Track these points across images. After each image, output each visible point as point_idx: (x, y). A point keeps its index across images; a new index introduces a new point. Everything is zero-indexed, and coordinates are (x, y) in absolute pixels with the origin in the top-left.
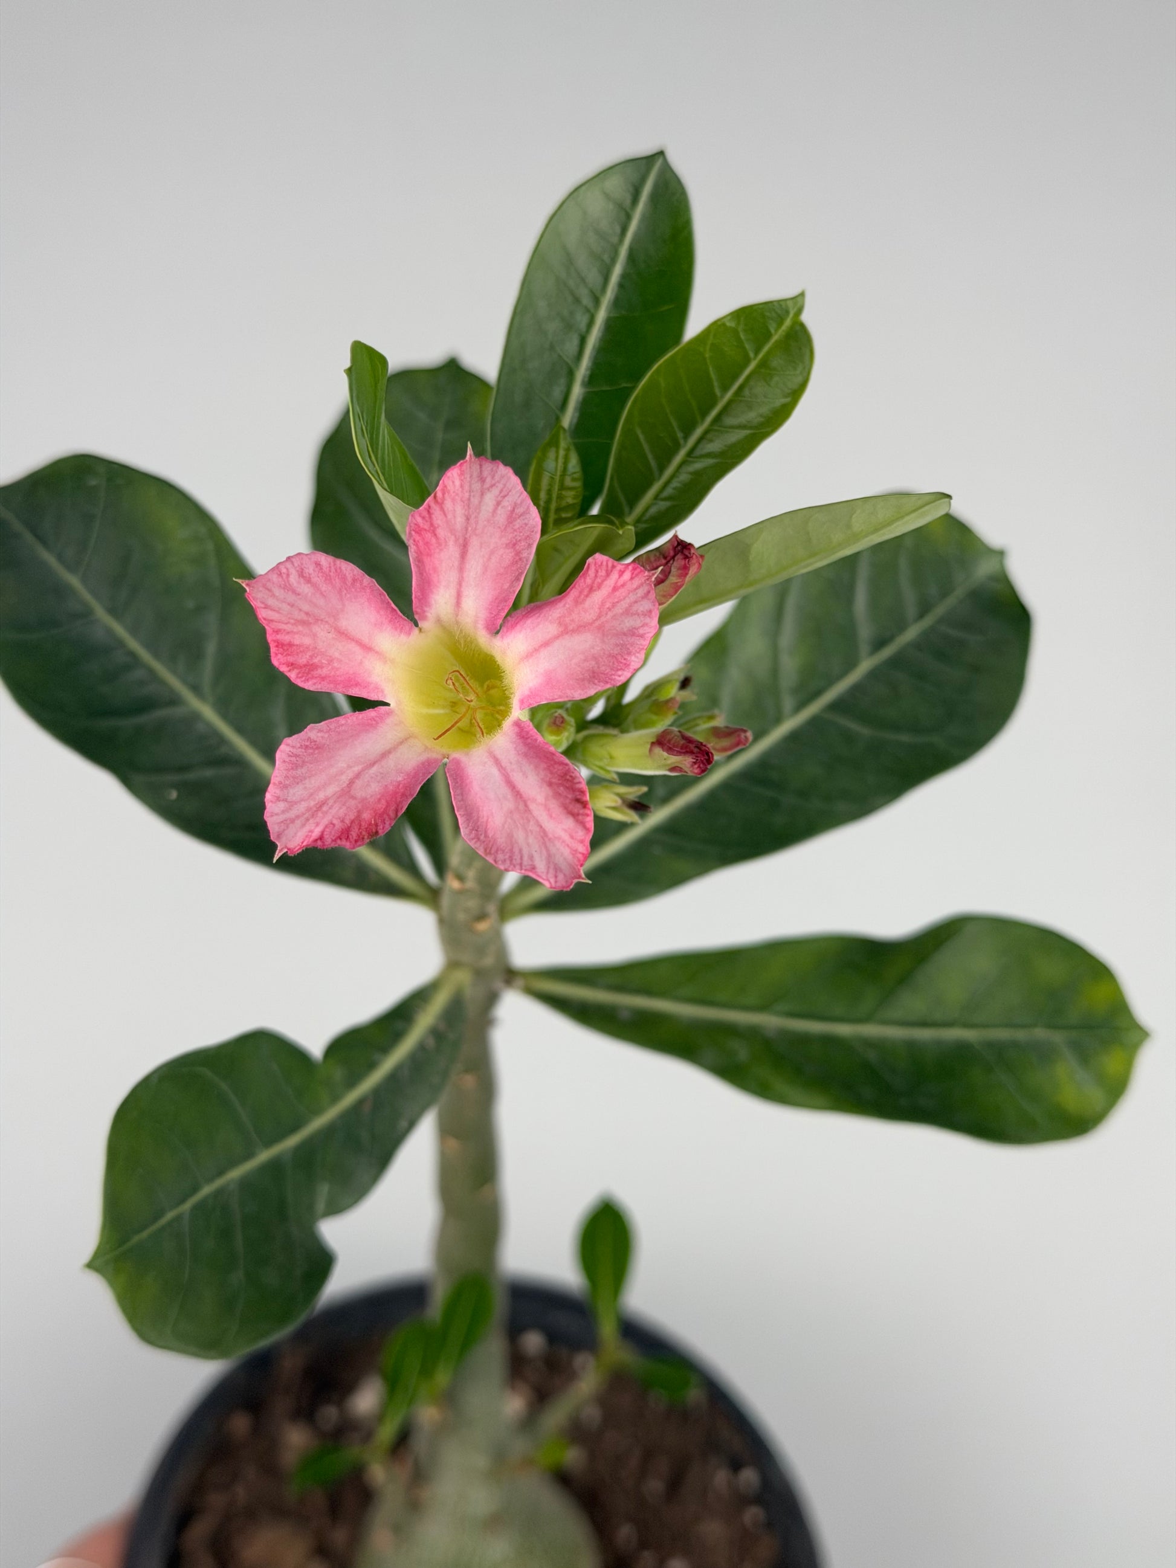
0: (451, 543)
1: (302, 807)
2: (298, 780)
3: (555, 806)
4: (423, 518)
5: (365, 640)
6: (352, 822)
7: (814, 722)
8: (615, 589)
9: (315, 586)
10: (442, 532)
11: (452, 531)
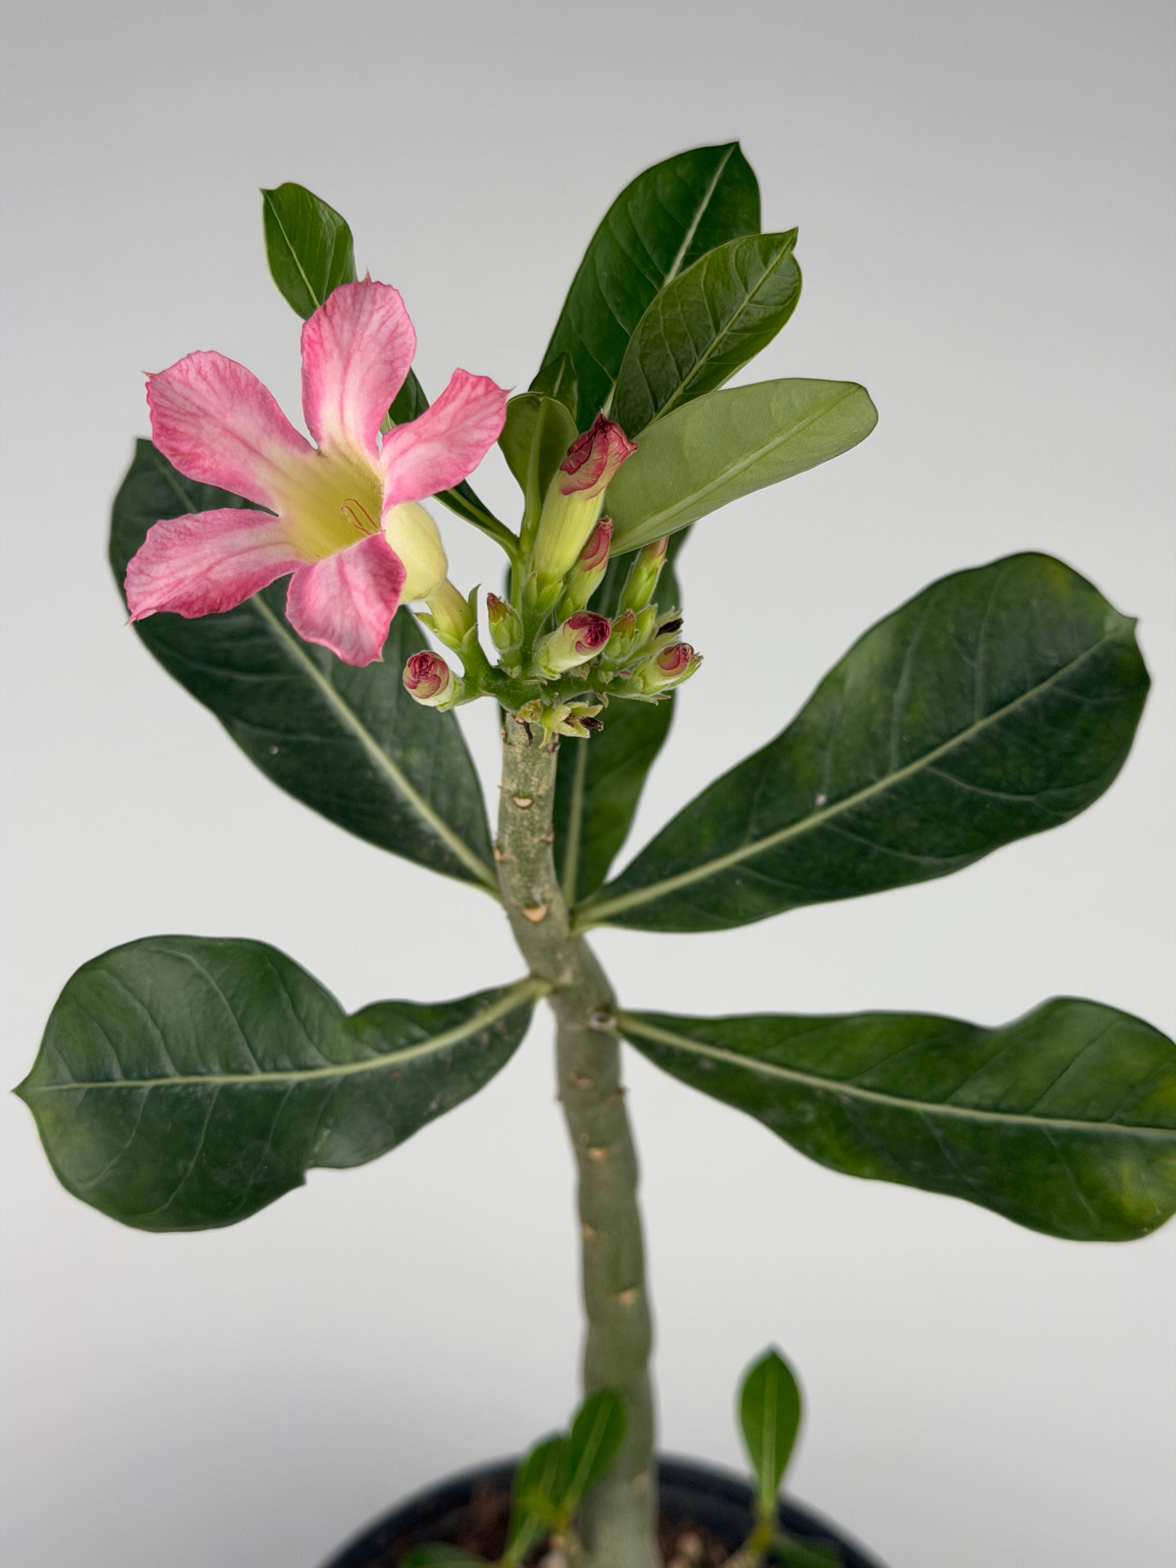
0: (335, 355)
1: (161, 583)
2: (163, 559)
3: (372, 593)
4: (314, 330)
5: (253, 441)
6: (198, 598)
7: (918, 776)
8: (468, 402)
9: (209, 383)
10: (329, 345)
11: (338, 344)
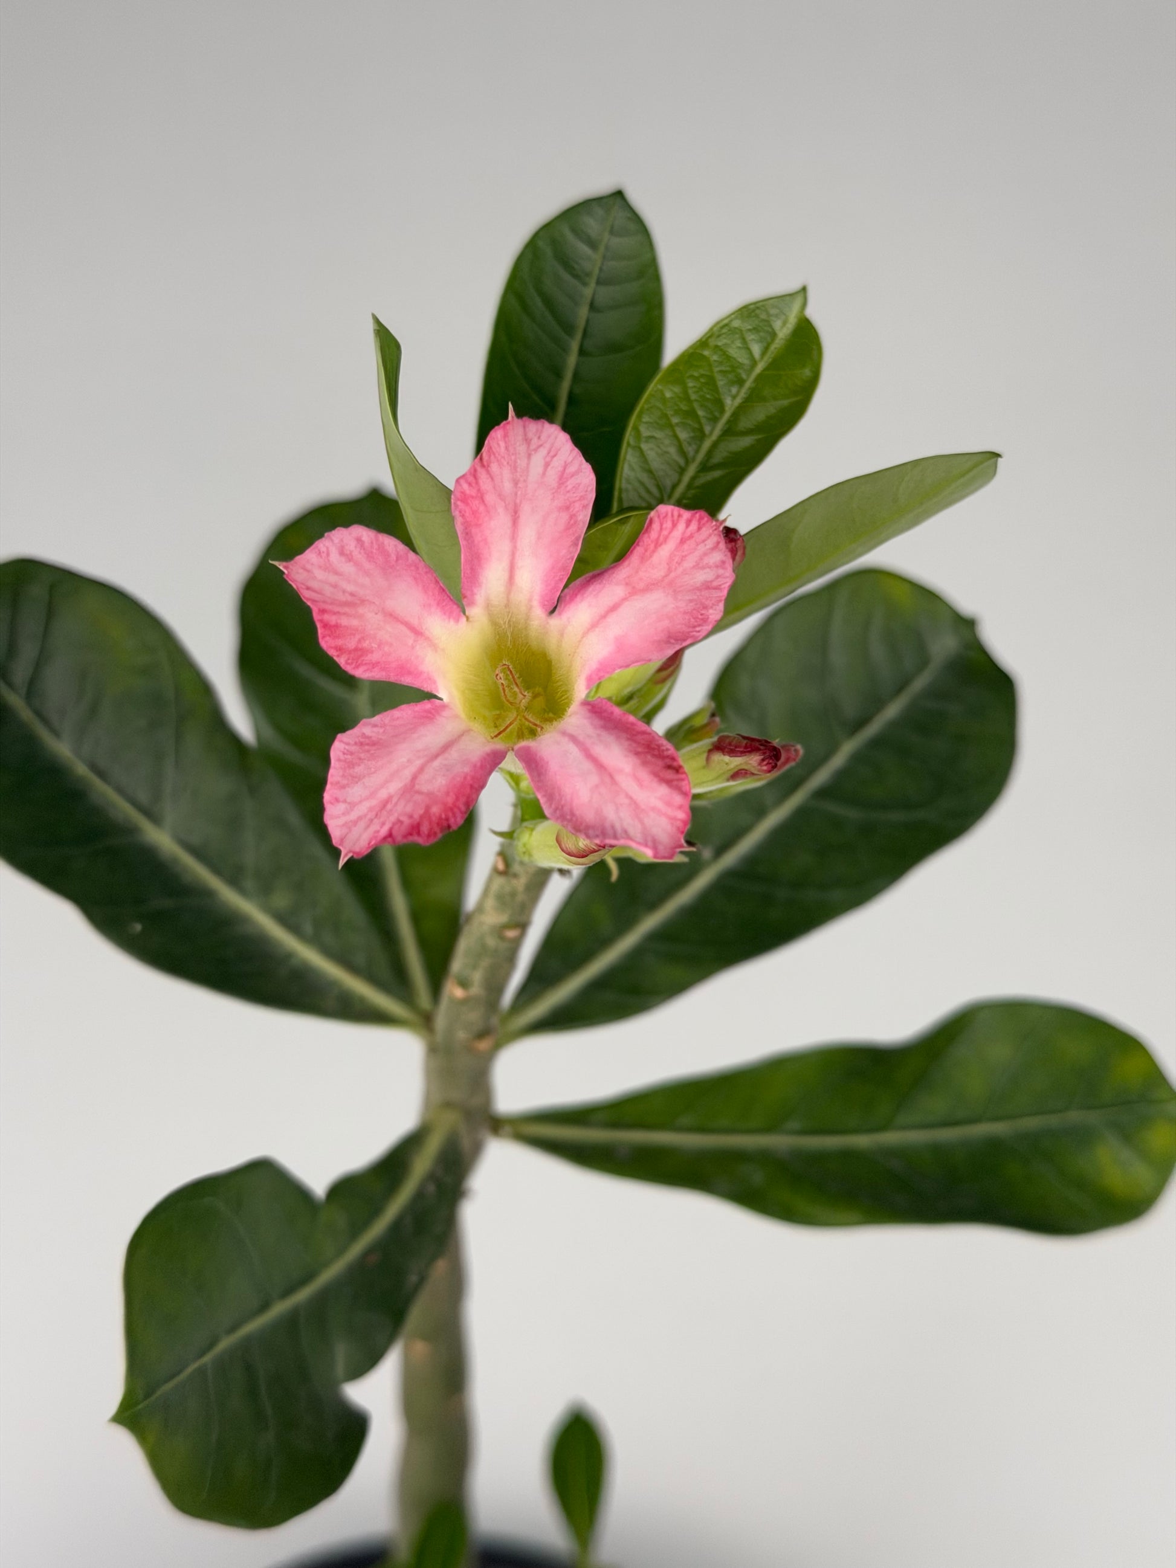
0: (501, 510)
1: (362, 809)
2: (356, 779)
3: (644, 775)
4: (470, 484)
5: (415, 622)
6: (421, 817)
8: (683, 541)
9: (357, 564)
10: (490, 498)
11: (501, 496)
